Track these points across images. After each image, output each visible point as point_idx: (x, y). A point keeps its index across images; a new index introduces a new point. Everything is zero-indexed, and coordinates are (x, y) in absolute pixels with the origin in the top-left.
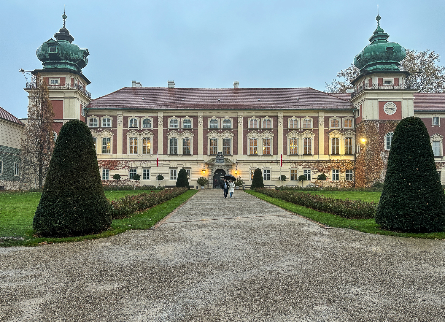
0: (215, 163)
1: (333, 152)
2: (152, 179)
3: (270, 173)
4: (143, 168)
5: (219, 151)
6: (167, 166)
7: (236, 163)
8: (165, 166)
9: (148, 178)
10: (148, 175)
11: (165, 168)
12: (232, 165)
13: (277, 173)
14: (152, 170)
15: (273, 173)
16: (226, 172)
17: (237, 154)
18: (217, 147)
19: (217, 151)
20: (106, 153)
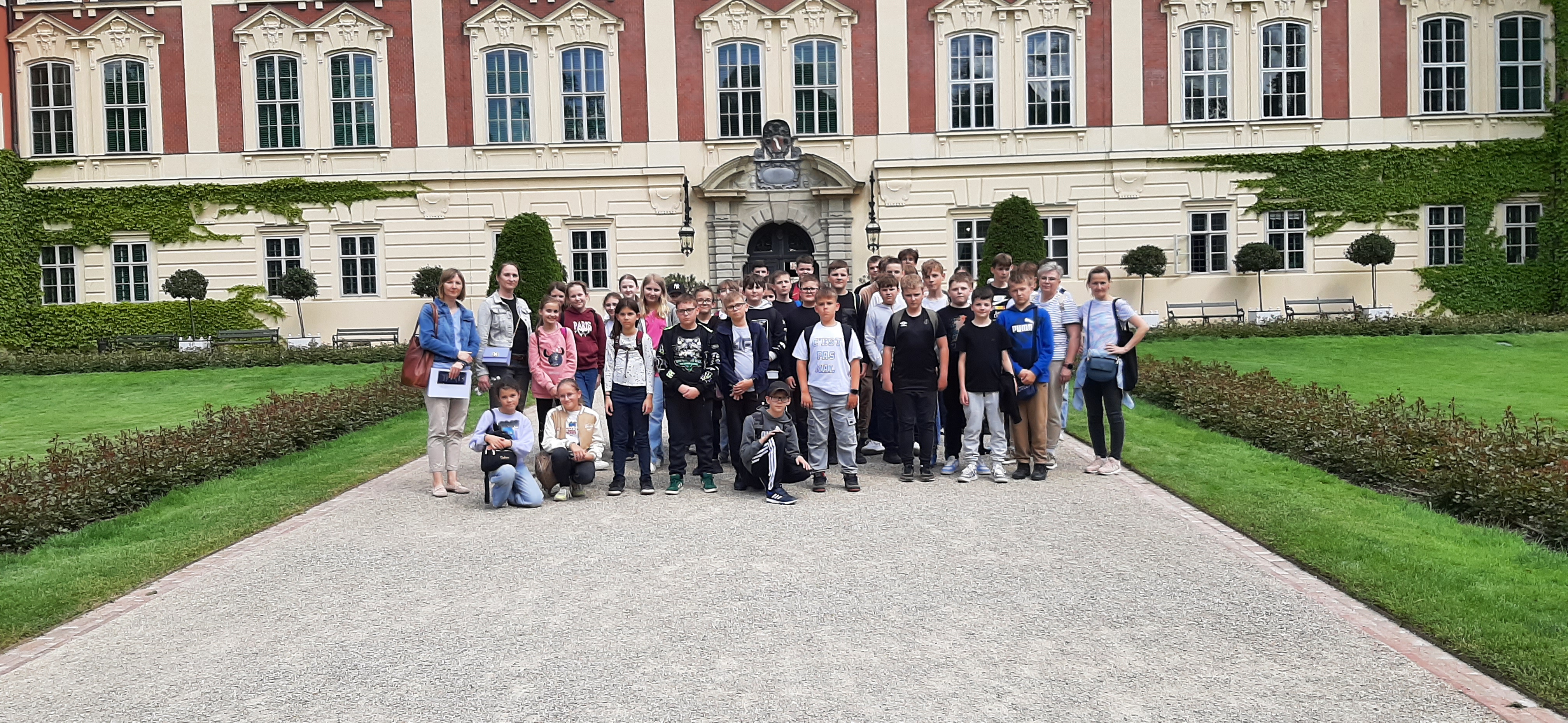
0: (748, 183)
1: (1432, 102)
2: (393, 291)
3: (1071, 237)
4: (338, 226)
5: (768, 115)
6: (475, 211)
7: (872, 181)
8: (462, 211)
9: (369, 286)
10: (369, 266)
11: (463, 224)
12: (847, 199)
13: (1111, 231)
14: (391, 238)
15: (1084, 232)
16: (817, 238)
17: (874, 130)
18: (757, 95)
19: (758, 119)
20: (127, 150)
